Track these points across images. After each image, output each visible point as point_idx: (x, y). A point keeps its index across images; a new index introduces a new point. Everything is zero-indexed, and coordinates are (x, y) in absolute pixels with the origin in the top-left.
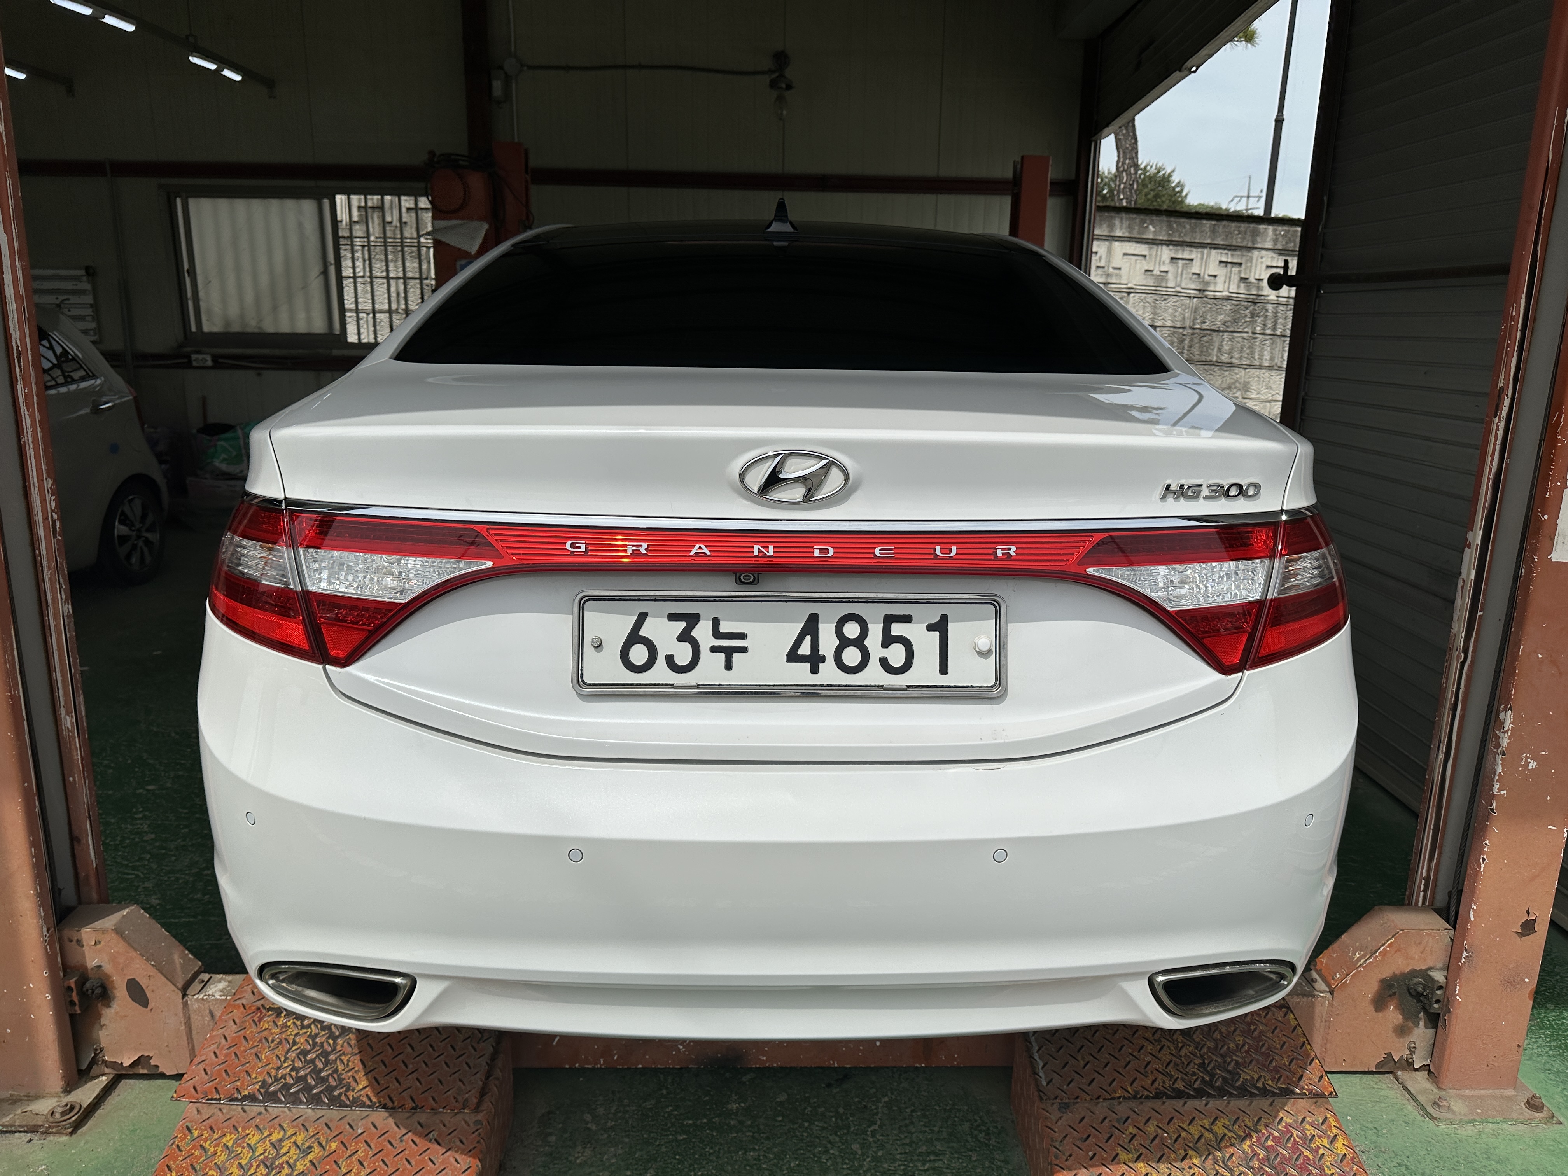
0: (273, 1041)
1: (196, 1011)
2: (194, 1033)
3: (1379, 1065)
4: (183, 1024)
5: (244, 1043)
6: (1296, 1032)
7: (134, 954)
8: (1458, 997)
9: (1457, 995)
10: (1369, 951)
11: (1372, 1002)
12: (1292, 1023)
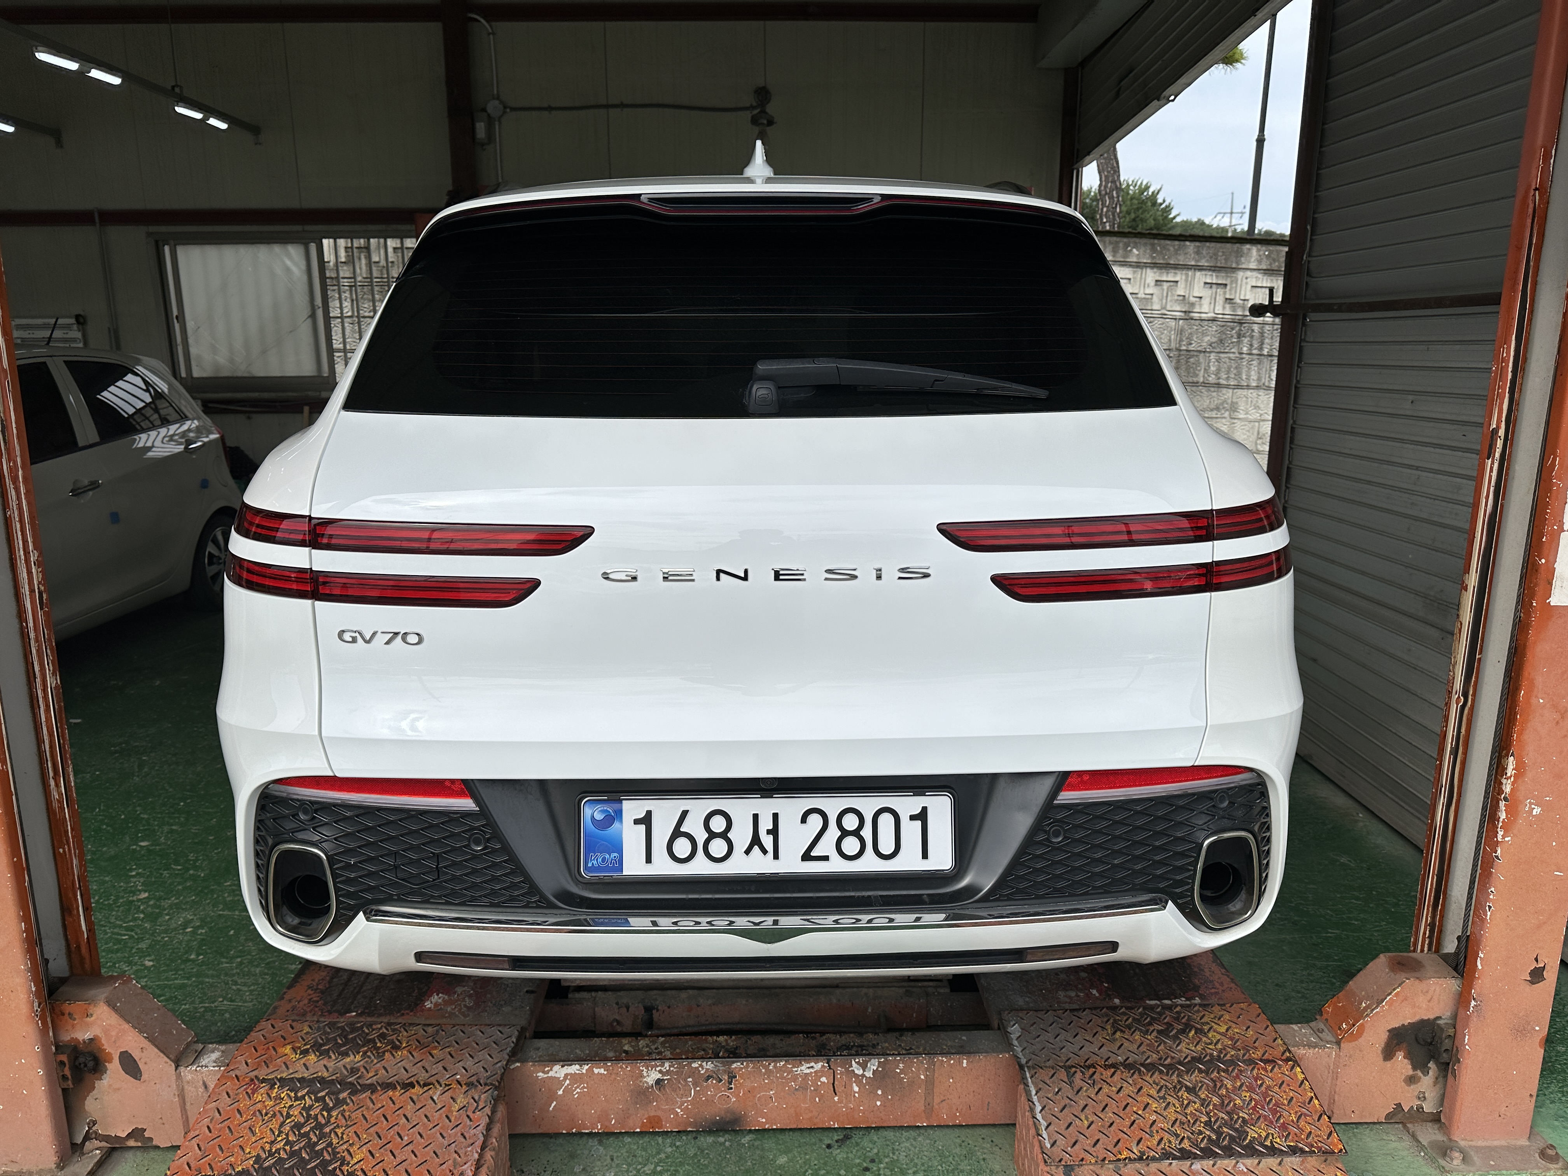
0: (266, 1114)
1: (188, 1082)
2: (188, 1104)
3: (1388, 1116)
4: (176, 1096)
5: (238, 1116)
6: (1303, 1086)
7: (126, 1026)
8: (1467, 1047)
9: (1467, 1044)
10: (1375, 1001)
11: (1379, 1052)
12: (1299, 1076)
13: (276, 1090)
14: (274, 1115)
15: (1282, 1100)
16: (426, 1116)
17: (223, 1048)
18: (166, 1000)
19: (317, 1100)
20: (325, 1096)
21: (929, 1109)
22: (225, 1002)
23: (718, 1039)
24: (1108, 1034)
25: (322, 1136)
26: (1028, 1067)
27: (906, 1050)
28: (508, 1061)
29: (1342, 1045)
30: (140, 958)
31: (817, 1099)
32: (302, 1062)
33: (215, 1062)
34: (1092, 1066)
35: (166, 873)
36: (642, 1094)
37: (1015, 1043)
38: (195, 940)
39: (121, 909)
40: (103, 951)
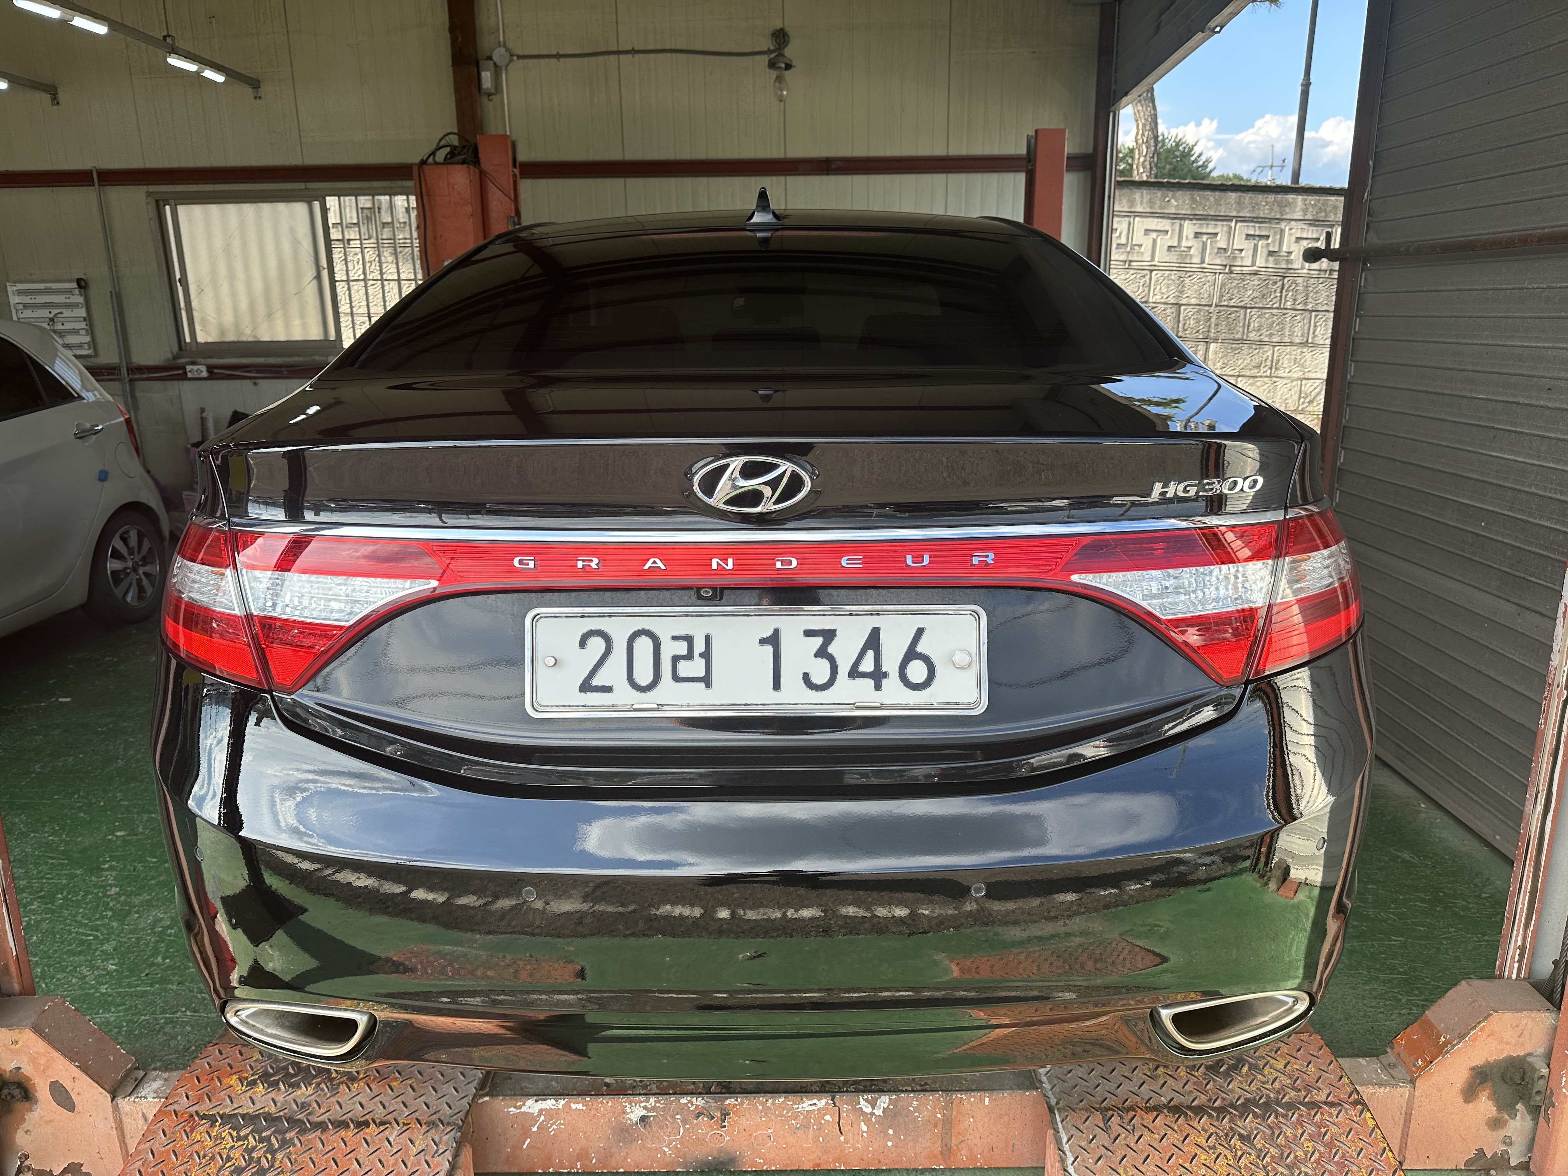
1: (127, 1115)
3: (1468, 1162)
4: (114, 1130)
5: (174, 1158)
6: (1374, 1134)
7: (55, 1054)
8: (1564, 1090)
9: (1563, 1087)
10: (1456, 1034)
11: (1460, 1092)
12: (1369, 1123)
13: (216, 1129)
14: (213, 1158)
15: (1349, 1150)
16: (380, 1161)
17: (166, 1075)
18: (126, 1010)
19: (261, 1140)
20: (270, 1136)
21: (947, 1150)
22: (188, 1013)
26: (1059, 1109)
27: (921, 1086)
28: (475, 1096)
29: (1417, 1085)
30: (102, 962)
31: (821, 1139)
32: (248, 1094)
33: (155, 1092)
34: (1132, 1108)
35: (139, 866)
36: (625, 1132)
37: (1044, 1079)
38: (163, 942)
39: (89, 906)
40: (66, 953)
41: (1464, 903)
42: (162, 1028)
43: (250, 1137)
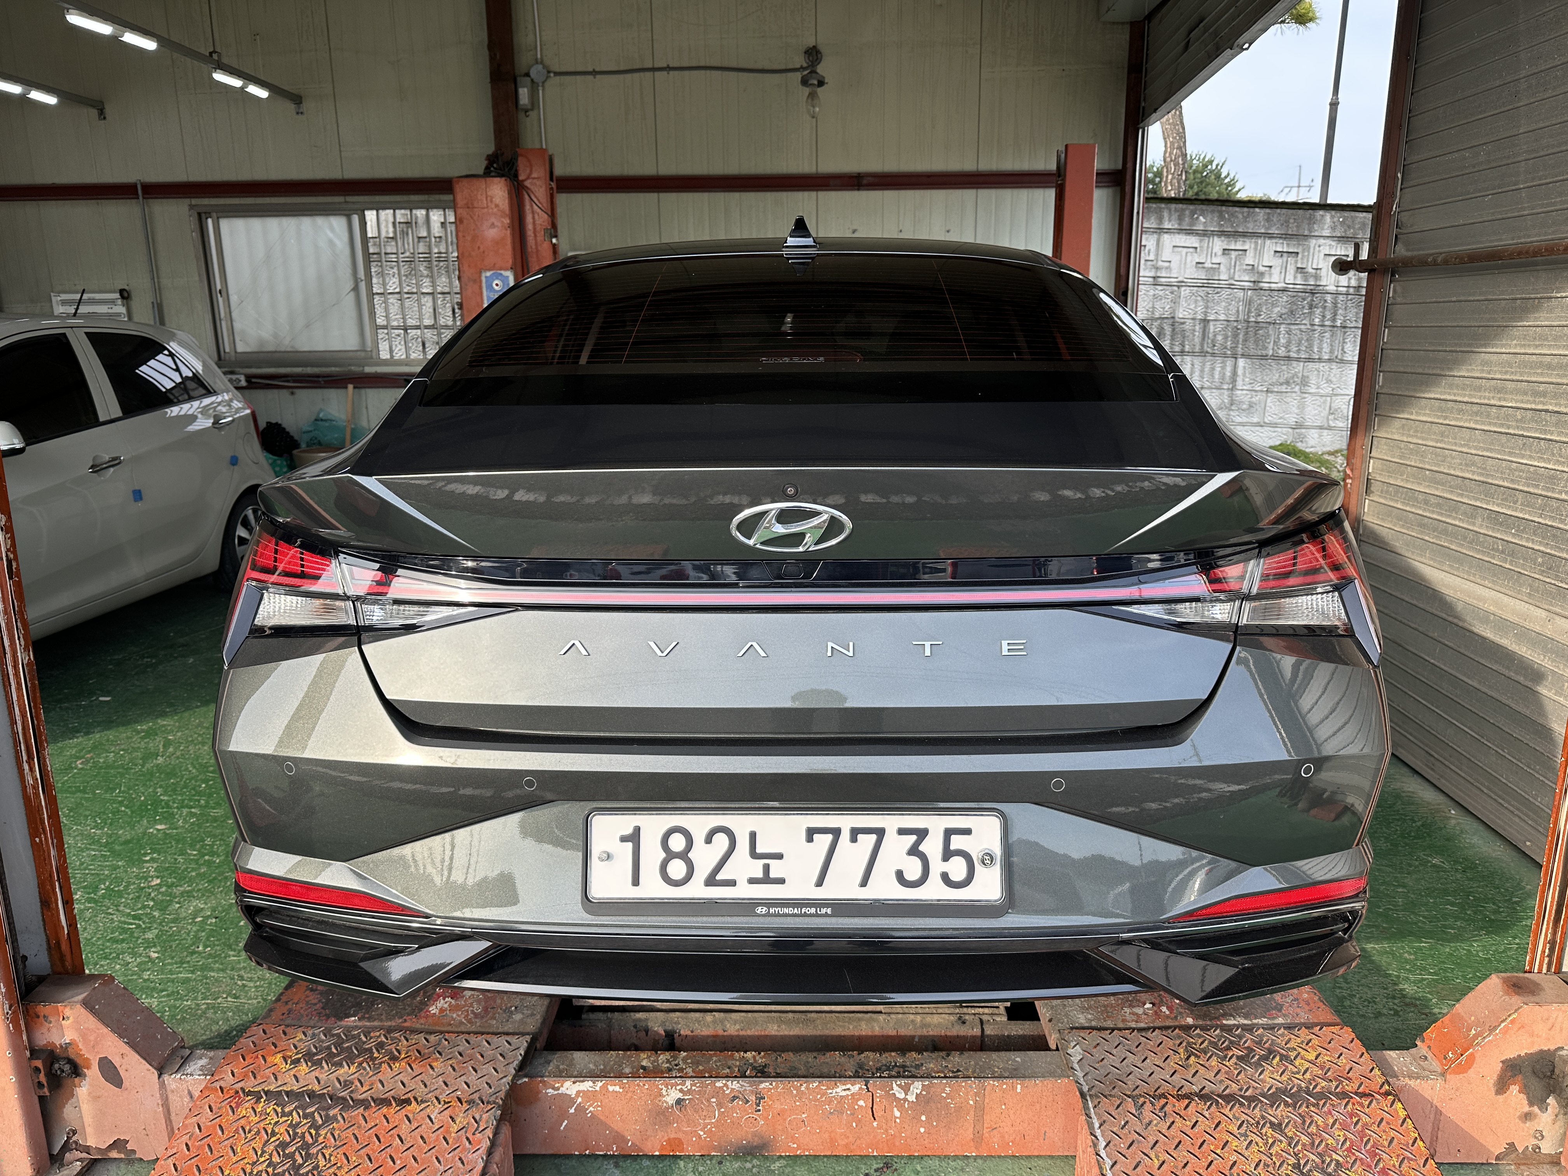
1: (173, 1092)
2: (173, 1114)
3: (1499, 1156)
4: (160, 1106)
5: (220, 1133)
6: (1405, 1124)
7: (106, 1031)
10: (1487, 1027)
11: (1491, 1085)
12: (1400, 1114)
13: (262, 1105)
14: (258, 1133)
16: (422, 1137)
17: (211, 1054)
18: (168, 995)
19: (306, 1116)
20: (313, 1113)
21: (978, 1138)
22: (229, 999)
23: (745, 1055)
24: (1181, 1059)
25: (308, 1156)
26: (1090, 1096)
27: (953, 1072)
28: (514, 1076)
29: (1448, 1076)
30: (145, 949)
31: (854, 1124)
32: (292, 1073)
33: (201, 1070)
34: (1163, 1096)
35: (180, 859)
36: (661, 1115)
37: (1076, 1066)
38: (203, 931)
39: (131, 897)
40: (108, 941)
41: (1494, 907)
42: (204, 1013)
43: (294, 1113)
